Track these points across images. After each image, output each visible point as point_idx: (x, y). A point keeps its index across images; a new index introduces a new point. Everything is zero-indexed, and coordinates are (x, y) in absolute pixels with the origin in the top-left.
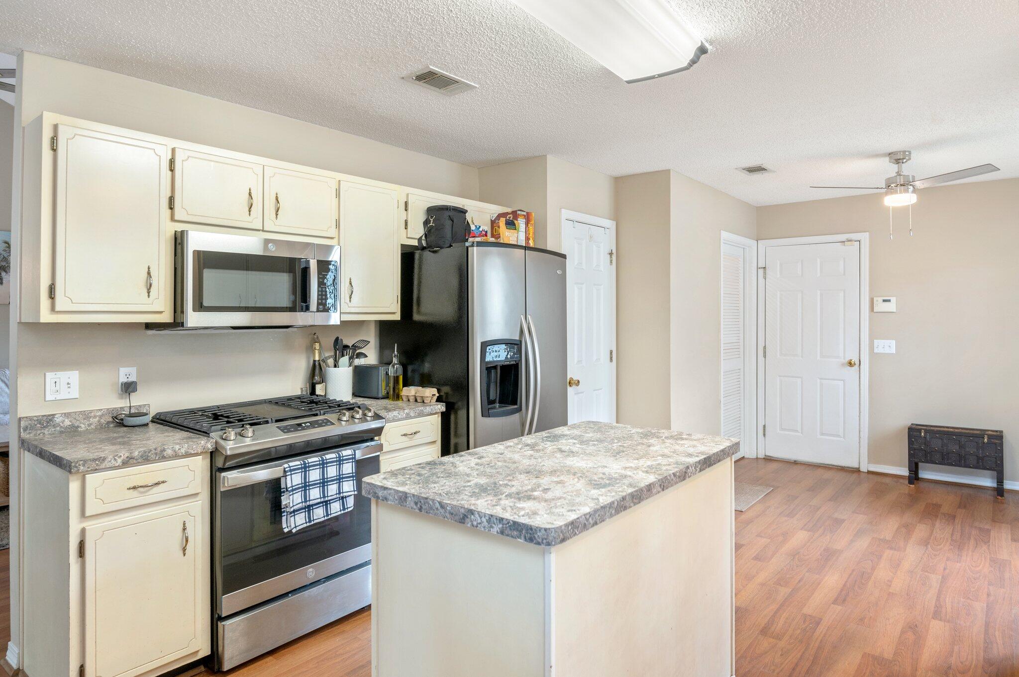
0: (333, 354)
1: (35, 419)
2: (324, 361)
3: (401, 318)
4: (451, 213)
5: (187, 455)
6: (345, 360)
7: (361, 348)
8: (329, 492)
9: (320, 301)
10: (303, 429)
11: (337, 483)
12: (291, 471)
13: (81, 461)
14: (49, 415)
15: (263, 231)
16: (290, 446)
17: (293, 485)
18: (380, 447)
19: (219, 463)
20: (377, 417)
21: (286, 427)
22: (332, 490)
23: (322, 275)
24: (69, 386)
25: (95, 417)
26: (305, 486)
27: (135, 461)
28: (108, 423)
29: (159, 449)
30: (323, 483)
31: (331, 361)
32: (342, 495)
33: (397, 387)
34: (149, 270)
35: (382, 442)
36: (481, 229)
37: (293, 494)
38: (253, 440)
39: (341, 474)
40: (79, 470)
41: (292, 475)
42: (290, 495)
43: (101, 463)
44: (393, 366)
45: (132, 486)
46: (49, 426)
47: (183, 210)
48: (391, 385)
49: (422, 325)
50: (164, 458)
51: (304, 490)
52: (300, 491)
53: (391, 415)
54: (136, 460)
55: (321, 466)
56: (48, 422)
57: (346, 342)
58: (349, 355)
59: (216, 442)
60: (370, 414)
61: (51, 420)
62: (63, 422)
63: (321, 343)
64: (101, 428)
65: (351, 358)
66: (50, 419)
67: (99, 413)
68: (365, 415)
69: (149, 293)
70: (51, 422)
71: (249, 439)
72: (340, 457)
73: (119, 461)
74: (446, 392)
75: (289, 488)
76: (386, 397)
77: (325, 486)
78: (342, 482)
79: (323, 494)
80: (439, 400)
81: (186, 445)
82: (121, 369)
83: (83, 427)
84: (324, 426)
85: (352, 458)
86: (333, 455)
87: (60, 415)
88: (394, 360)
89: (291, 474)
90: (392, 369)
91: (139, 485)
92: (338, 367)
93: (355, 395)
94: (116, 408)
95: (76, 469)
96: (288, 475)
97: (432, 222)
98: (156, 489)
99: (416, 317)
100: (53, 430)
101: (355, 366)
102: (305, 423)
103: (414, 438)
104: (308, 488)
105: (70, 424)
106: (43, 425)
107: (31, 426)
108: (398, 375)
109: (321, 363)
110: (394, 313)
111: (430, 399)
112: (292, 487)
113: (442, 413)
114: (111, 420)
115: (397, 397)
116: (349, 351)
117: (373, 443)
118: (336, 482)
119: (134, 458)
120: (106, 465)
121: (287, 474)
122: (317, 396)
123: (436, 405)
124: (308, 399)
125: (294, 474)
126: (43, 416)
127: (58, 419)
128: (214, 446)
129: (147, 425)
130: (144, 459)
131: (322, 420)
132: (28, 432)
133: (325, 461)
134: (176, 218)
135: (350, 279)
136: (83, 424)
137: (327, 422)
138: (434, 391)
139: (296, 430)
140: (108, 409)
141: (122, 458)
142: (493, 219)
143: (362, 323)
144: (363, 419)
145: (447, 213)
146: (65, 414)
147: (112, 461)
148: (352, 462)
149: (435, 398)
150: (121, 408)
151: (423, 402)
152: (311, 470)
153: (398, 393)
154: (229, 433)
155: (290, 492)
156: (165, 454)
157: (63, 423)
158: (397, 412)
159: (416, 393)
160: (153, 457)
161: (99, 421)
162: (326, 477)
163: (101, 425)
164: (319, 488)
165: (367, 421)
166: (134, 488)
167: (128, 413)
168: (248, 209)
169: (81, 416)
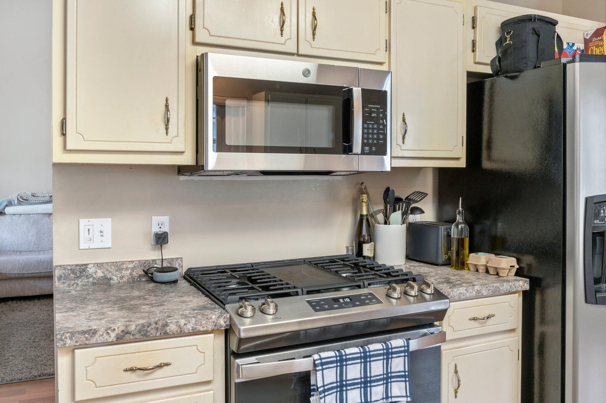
0: (382, 207)
1: (69, 268)
2: (372, 216)
3: (466, 166)
4: (536, 25)
5: (195, 333)
6: (396, 216)
7: (417, 202)
8: (373, 396)
9: (366, 141)
10: (341, 307)
11: (383, 384)
12: (322, 364)
13: (68, 332)
14: (82, 265)
15: (298, 55)
16: (325, 330)
17: (325, 384)
18: (442, 338)
19: (234, 347)
20: (438, 295)
21: (318, 303)
22: (377, 393)
23: (368, 107)
24: (102, 234)
25: (127, 269)
26: (341, 386)
27: (131, 337)
28: (140, 276)
29: (160, 323)
30: (366, 383)
31: (380, 217)
32: (390, 400)
33: (461, 252)
34: (167, 103)
35: (444, 330)
36: (575, 48)
37: (325, 396)
38: (276, 319)
39: (389, 371)
40: (65, 344)
41: (324, 371)
42: (321, 398)
43: (91, 337)
44: (457, 226)
45: (129, 367)
46: (82, 276)
47: (205, 30)
48: (454, 248)
49: (495, 174)
50: (166, 335)
51: (340, 391)
52: (334, 392)
53: (455, 292)
54: (133, 335)
55: (363, 360)
56: (81, 273)
57: (397, 194)
58: (402, 210)
59: (231, 318)
60: (429, 291)
61: (84, 270)
62: (96, 273)
63: (370, 194)
64: (134, 282)
65: (404, 214)
66: (83, 268)
67: (131, 266)
68: (421, 291)
69: (167, 129)
70: (84, 273)
71: (271, 317)
72: (387, 349)
73: (113, 335)
74: (528, 263)
75: (320, 387)
76: (448, 263)
77: (367, 387)
78: (391, 382)
79: (364, 398)
80: (519, 273)
81: (194, 320)
82: (153, 217)
83: (115, 280)
84: (368, 304)
85: (404, 351)
86: (379, 346)
87: (93, 265)
88: (458, 218)
89: (323, 369)
90: (456, 230)
91: (138, 367)
92: (389, 224)
93: (409, 258)
94: (147, 260)
95: (62, 343)
96: (319, 370)
97: (508, 39)
98: (159, 373)
99: (486, 164)
100: (86, 280)
101: (410, 223)
102: (343, 298)
103: (487, 324)
104: (344, 388)
105: (103, 275)
106: (76, 275)
107: (65, 275)
108: (463, 237)
109: (370, 218)
110: (458, 159)
111: (507, 271)
112: (324, 386)
113: (525, 293)
114: (143, 273)
115: (461, 265)
116: (403, 205)
117: (432, 330)
118: (382, 382)
119: (130, 333)
120: (97, 340)
121: (317, 368)
122: (364, 257)
123: (516, 280)
124: (353, 262)
125: (326, 368)
126: (77, 265)
127: (91, 270)
128: (228, 323)
129: (175, 282)
130: (142, 335)
131: (366, 295)
132: (62, 281)
133: (368, 354)
134: (197, 40)
135: (404, 115)
136: (115, 276)
137: (371, 299)
138: (513, 261)
139: (331, 308)
140: (140, 261)
141: (116, 332)
142: (588, 38)
143: (419, 170)
144: (419, 297)
145: (530, 26)
146: (97, 264)
147: (105, 334)
148: (405, 356)
149: (514, 270)
150: (153, 260)
151: (497, 274)
152: (349, 364)
153: (463, 259)
154: (246, 307)
155: (320, 393)
156: (168, 329)
157: (95, 275)
158: (465, 288)
159: (487, 262)
160: (153, 332)
161: (131, 274)
162: (369, 375)
163: (133, 278)
164: (359, 389)
165: (425, 300)
166: (132, 370)
167: (160, 267)
168: (279, 28)
169: (113, 267)
